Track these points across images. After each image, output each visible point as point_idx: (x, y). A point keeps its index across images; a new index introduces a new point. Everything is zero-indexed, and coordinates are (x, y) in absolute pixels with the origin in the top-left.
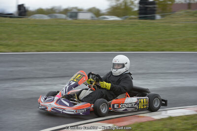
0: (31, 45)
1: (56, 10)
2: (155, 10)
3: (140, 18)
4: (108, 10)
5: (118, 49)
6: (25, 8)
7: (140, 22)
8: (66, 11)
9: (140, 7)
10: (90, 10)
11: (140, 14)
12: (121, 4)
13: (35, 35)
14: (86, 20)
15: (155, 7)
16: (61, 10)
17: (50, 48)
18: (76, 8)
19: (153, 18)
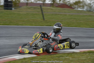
2: (12, 5)
3: (5, 9)
7: (5, 11)
9: (4, 3)
11: (5, 7)
15: (12, 4)
19: (11, 9)
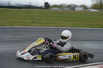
0: (52, 23)
1: (63, 5)
4: (92, 6)
5: (100, 27)
6: (48, 4)
8: (69, 6)
10: (81, 6)
12: (98, 3)
13: (55, 18)
14: (80, 11)
16: (66, 6)
17: (63, 25)
18: (74, 5)
